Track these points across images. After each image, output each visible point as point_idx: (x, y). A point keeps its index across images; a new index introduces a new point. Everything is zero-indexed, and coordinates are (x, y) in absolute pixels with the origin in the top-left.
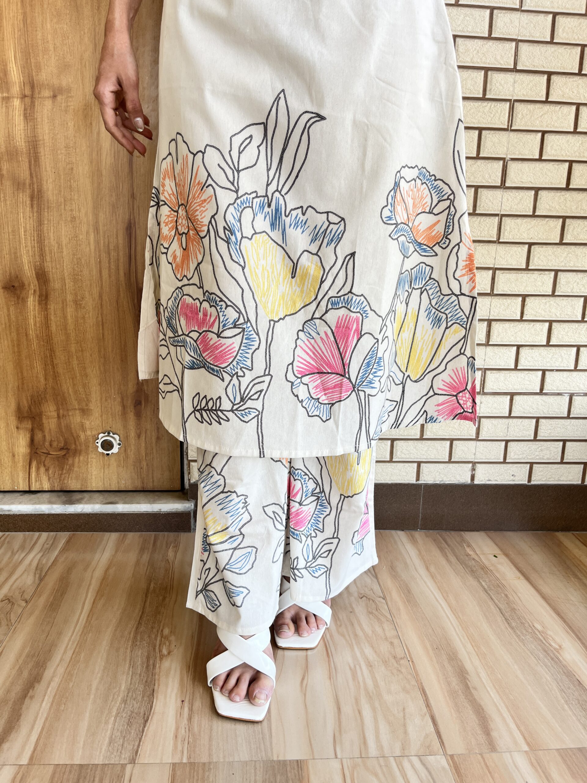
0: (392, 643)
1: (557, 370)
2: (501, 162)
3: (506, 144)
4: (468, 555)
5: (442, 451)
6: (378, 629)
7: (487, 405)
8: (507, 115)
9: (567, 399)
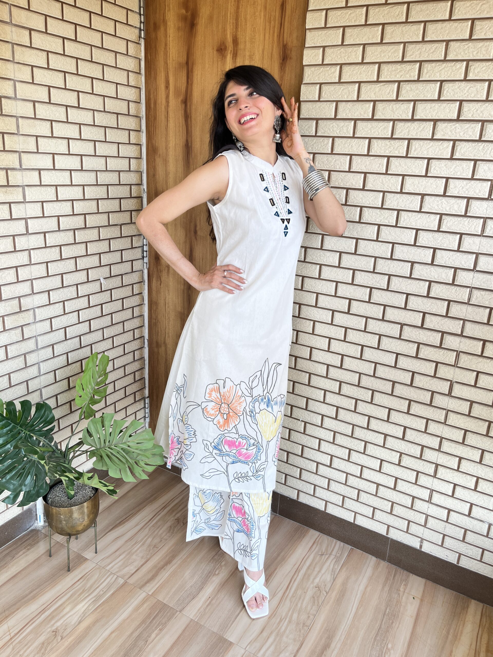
0: (309, 617)
1: (481, 507)
2: (449, 382)
3: (452, 373)
4: (398, 590)
5: (403, 525)
6: (309, 607)
7: (432, 510)
8: (454, 358)
9: (487, 526)
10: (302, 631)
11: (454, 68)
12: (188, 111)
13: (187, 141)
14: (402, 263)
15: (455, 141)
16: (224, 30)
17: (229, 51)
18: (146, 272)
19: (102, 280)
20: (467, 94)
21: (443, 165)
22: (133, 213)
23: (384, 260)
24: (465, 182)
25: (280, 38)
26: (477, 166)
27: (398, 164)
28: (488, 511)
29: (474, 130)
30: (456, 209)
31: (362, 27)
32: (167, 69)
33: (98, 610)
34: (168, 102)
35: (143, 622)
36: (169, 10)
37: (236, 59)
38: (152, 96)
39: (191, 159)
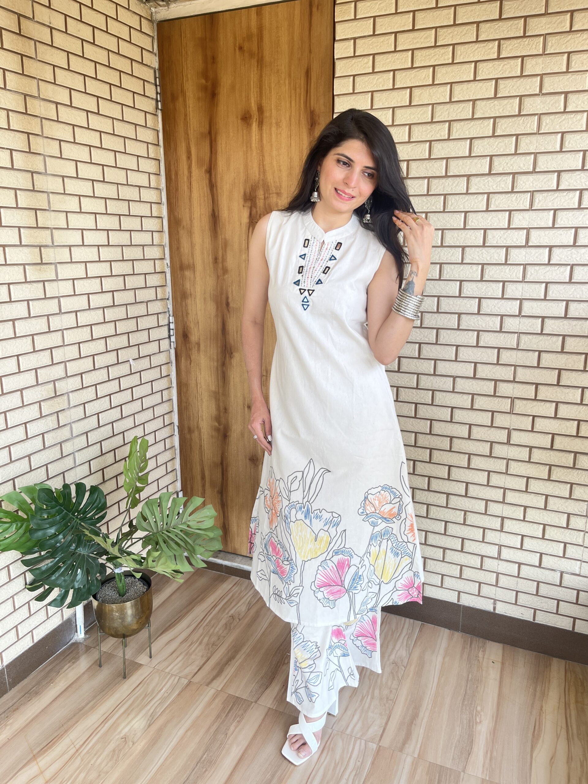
0: (391, 691)
1: (551, 555)
2: (507, 431)
3: (509, 421)
4: (477, 657)
5: (474, 588)
6: (390, 683)
7: (503, 567)
8: (509, 405)
9: (559, 574)
10: (387, 705)
11: (482, 126)
12: (213, 180)
13: (213, 210)
14: (449, 315)
15: (489, 194)
16: (248, 99)
17: (255, 120)
18: (173, 352)
19: (131, 361)
20: (497, 149)
21: (480, 217)
22: (158, 289)
23: (431, 314)
24: (502, 232)
25: (306, 104)
26: (512, 216)
27: (436, 219)
28: (558, 558)
29: (506, 183)
30: (497, 258)
31: (391, 91)
32: (188, 139)
33: (167, 712)
34: (190, 172)
35: (218, 717)
36: (187, 80)
37: (262, 127)
38: (172, 167)
39: (218, 229)
